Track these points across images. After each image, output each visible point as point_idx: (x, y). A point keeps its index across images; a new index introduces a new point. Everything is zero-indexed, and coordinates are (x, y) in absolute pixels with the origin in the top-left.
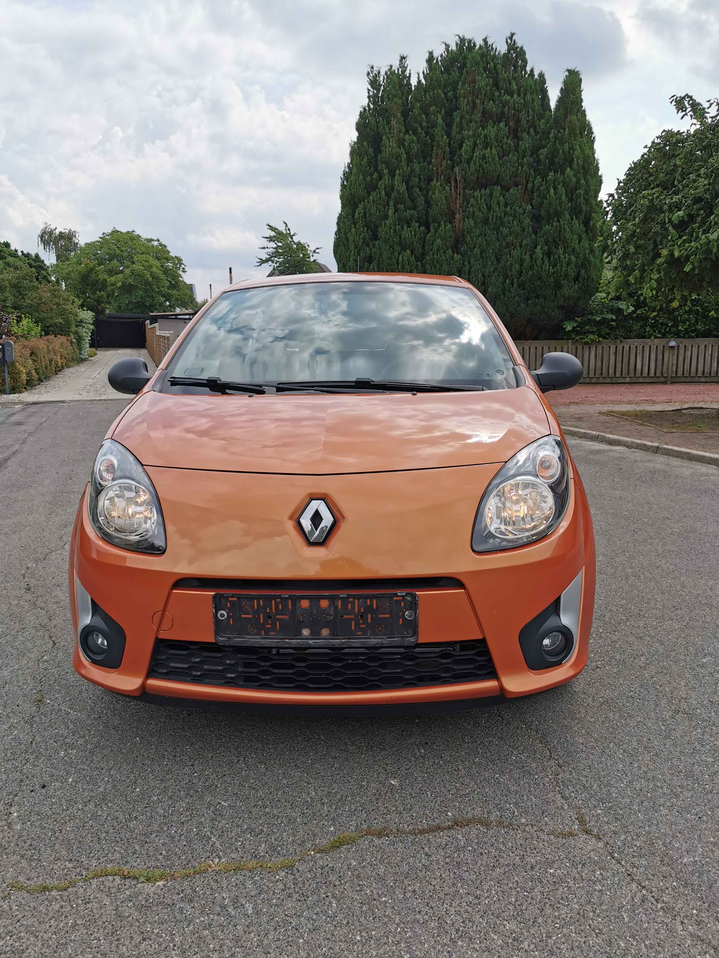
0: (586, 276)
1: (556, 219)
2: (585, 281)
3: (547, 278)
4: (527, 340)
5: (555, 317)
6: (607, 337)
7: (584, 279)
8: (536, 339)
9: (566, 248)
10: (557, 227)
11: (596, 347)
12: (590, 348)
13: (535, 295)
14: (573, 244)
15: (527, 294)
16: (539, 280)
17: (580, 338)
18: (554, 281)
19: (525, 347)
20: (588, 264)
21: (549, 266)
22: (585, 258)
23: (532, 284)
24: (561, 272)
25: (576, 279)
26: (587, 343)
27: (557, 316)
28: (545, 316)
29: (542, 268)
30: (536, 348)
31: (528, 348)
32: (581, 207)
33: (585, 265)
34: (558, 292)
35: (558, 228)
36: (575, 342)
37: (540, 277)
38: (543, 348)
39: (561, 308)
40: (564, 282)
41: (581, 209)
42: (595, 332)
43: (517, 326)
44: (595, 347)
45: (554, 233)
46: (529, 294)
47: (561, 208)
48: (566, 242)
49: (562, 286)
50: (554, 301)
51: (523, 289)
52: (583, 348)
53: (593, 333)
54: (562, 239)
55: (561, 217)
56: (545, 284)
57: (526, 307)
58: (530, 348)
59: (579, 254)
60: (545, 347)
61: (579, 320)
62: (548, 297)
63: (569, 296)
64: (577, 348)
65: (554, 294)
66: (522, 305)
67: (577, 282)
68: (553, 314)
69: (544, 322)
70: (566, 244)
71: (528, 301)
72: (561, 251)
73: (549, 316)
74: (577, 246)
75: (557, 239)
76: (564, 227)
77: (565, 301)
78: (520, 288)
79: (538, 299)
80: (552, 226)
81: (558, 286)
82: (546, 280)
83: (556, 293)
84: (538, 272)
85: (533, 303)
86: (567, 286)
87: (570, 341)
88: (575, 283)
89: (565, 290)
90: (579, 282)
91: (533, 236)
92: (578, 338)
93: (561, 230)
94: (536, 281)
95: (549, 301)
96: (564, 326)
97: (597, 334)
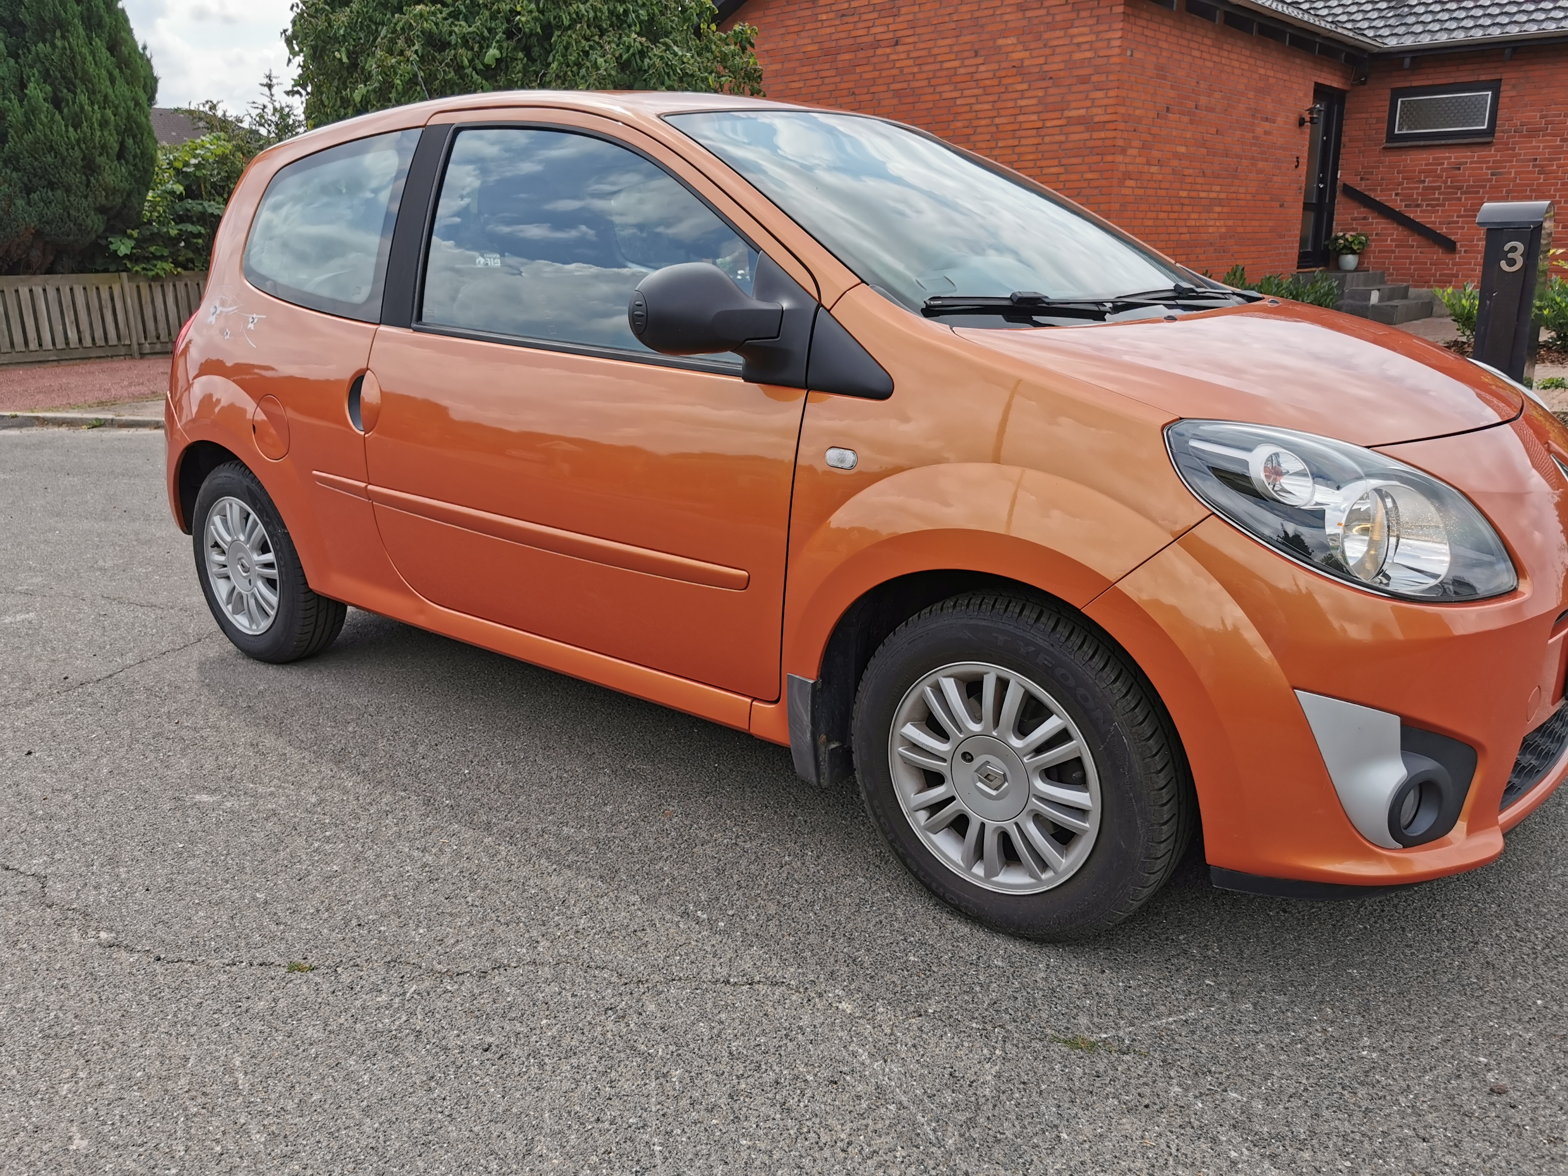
0: (138, 151)
1: (58, 34)
2: (138, 160)
3: (67, 150)
4: (34, 274)
5: (92, 229)
6: (191, 265)
7: (135, 157)
8: (50, 271)
9: (92, 92)
10: (64, 48)
11: (174, 286)
12: (162, 286)
13: (44, 182)
14: (103, 87)
15: (25, 179)
16: (49, 152)
17: (144, 269)
18: (81, 156)
19: (34, 288)
20: (138, 128)
21: (66, 126)
22: (129, 117)
23: (36, 159)
24: (92, 140)
25: (120, 156)
26: (157, 278)
27: (96, 226)
28: (72, 225)
29: (51, 128)
30: (58, 290)
31: (41, 291)
32: (101, 18)
33: (131, 129)
34: (92, 179)
35: (68, 52)
36: (133, 276)
37: (51, 146)
38: (71, 289)
39: (101, 210)
40: (101, 160)
41: (100, 21)
42: (167, 256)
43: (10, 246)
44: (171, 284)
45: (61, 60)
46: (30, 181)
47: (66, 12)
48: (90, 81)
49: (99, 166)
50: (86, 197)
51: (16, 169)
52: (150, 286)
53: (162, 258)
54: (80, 74)
55: (68, 31)
56: (63, 161)
57: (27, 207)
58: (44, 290)
59: (116, 108)
60: (75, 287)
61: (135, 233)
62: (74, 187)
63: (114, 188)
64: (138, 287)
65: (85, 182)
66: (20, 203)
67: (123, 162)
68: (89, 221)
69: (71, 238)
70: (90, 85)
71: (28, 194)
72: (83, 98)
73: (81, 225)
74: (110, 91)
75: (70, 74)
76: (80, 53)
77: (106, 197)
78: (7, 167)
79: (52, 190)
80: (54, 46)
81: (90, 168)
82: (66, 154)
83: (88, 181)
84: (45, 135)
85: (42, 200)
86: (107, 167)
87: (124, 275)
88: (121, 165)
89: (106, 175)
90: (127, 163)
91: (12, 61)
92: (137, 268)
93: (74, 57)
94: (44, 154)
95: (76, 196)
96: (112, 247)
97: (170, 260)
